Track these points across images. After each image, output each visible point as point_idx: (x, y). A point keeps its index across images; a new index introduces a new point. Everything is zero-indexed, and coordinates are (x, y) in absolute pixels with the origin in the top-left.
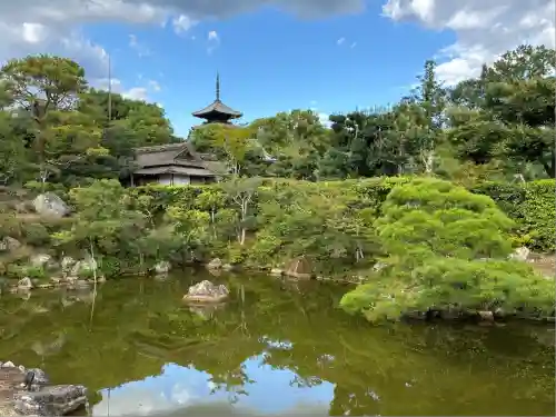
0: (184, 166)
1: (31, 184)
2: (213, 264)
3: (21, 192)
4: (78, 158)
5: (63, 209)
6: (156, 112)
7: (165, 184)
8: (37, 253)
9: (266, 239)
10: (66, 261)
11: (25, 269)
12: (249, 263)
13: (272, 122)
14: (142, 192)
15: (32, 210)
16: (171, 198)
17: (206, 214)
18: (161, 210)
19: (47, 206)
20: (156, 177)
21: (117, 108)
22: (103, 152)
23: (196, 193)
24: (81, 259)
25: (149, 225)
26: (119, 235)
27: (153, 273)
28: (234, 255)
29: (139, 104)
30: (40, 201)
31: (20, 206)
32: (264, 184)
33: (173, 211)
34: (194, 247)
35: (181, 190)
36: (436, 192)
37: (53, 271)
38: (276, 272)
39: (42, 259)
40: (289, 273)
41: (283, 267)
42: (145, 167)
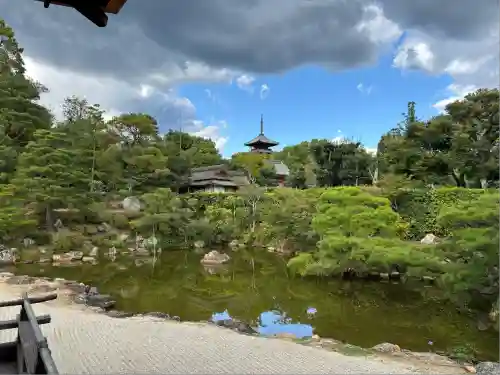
0: (221, 180)
1: (122, 191)
2: (233, 243)
3: (115, 196)
4: (151, 175)
5: (139, 206)
6: (210, 144)
7: (209, 192)
8: (121, 233)
9: (266, 227)
10: (139, 238)
11: (114, 242)
12: (256, 243)
13: (296, 148)
14: (193, 196)
15: (121, 207)
16: (210, 200)
17: (229, 211)
18: (203, 208)
19: (130, 204)
20: (203, 187)
21: (185, 142)
22: (167, 171)
23: (224, 197)
24: (147, 237)
25: (192, 218)
26: (172, 224)
27: (193, 247)
28: (247, 237)
29: (200, 139)
30: (126, 202)
31: (114, 204)
32: (270, 191)
33: (210, 209)
34: (220, 232)
35: (215, 196)
36: (348, 195)
37: (130, 244)
38: (271, 249)
39: (123, 236)
40: (278, 250)
41: (275, 246)
42: (196, 181)
